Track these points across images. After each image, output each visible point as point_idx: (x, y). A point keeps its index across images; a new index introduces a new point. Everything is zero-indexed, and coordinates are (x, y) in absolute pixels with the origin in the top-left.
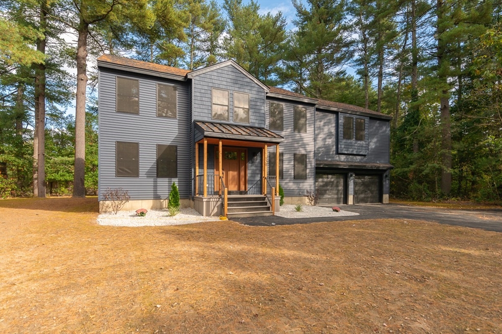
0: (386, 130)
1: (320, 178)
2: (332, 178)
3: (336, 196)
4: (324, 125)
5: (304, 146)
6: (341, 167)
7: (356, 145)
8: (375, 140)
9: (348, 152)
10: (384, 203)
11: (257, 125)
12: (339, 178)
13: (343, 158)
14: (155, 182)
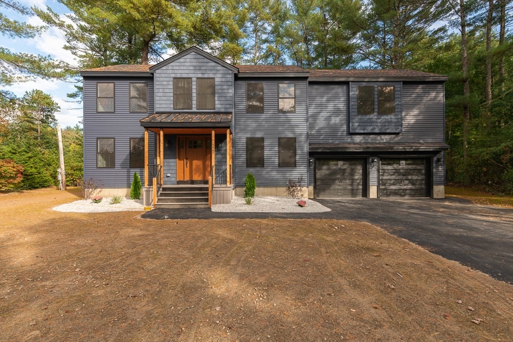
0: (436, 97)
1: (323, 165)
2: (344, 164)
3: (350, 187)
4: (328, 101)
5: (292, 128)
6: (351, 150)
7: (379, 121)
8: (415, 112)
9: (366, 132)
10: (435, 196)
11: (223, 110)
12: (355, 164)
13: (358, 139)
14: (129, 172)
